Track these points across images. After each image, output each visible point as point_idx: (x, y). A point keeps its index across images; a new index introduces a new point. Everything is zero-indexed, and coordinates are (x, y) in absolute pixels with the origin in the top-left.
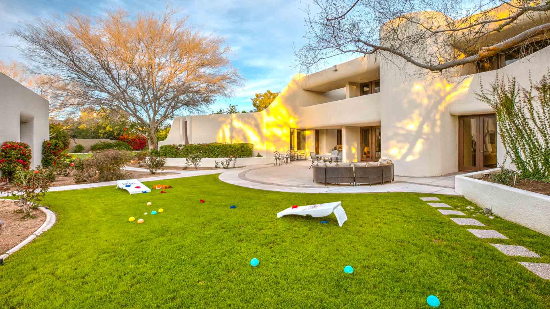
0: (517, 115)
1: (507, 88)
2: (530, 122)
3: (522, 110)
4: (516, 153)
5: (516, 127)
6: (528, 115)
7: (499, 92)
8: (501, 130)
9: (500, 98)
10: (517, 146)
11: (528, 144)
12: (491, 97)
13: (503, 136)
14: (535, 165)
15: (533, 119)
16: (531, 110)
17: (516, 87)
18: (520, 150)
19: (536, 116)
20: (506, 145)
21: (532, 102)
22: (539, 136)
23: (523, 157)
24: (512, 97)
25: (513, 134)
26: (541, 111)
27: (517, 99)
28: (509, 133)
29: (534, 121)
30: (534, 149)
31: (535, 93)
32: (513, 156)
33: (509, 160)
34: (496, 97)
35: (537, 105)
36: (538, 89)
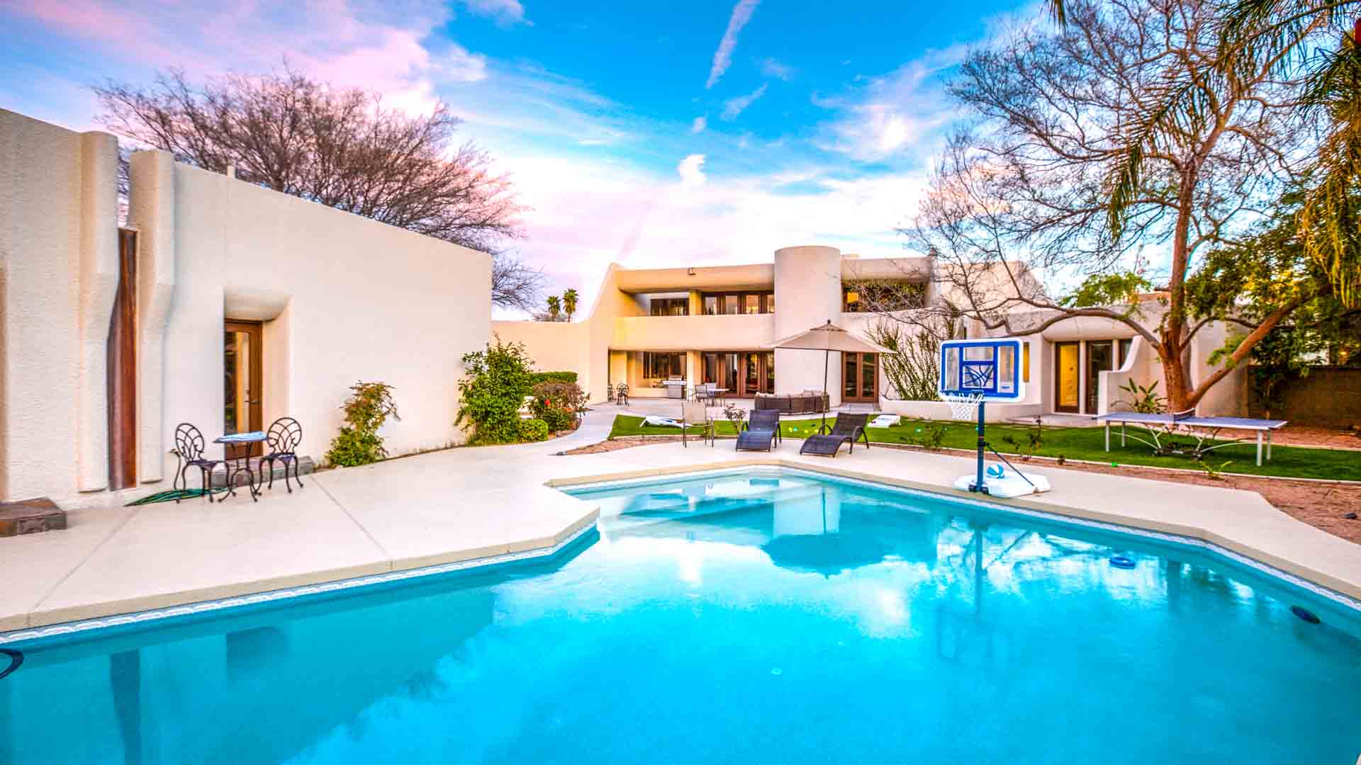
0: (900, 353)
1: (890, 331)
2: (911, 360)
3: (904, 350)
4: (899, 383)
5: (899, 362)
6: (909, 354)
7: (883, 331)
8: (884, 364)
9: (884, 337)
10: (900, 378)
11: (909, 376)
12: (875, 335)
13: (886, 370)
14: (915, 391)
15: (914, 358)
16: (912, 351)
17: (899, 333)
18: (902, 381)
19: (915, 355)
20: (889, 378)
21: (913, 345)
22: (918, 370)
23: (905, 387)
24: (896, 337)
25: (896, 368)
26: (920, 353)
27: (900, 341)
28: (891, 368)
30: (914, 380)
31: (915, 339)
32: (896, 385)
33: (891, 389)
34: (880, 336)
35: (917, 348)
36: (918, 337)
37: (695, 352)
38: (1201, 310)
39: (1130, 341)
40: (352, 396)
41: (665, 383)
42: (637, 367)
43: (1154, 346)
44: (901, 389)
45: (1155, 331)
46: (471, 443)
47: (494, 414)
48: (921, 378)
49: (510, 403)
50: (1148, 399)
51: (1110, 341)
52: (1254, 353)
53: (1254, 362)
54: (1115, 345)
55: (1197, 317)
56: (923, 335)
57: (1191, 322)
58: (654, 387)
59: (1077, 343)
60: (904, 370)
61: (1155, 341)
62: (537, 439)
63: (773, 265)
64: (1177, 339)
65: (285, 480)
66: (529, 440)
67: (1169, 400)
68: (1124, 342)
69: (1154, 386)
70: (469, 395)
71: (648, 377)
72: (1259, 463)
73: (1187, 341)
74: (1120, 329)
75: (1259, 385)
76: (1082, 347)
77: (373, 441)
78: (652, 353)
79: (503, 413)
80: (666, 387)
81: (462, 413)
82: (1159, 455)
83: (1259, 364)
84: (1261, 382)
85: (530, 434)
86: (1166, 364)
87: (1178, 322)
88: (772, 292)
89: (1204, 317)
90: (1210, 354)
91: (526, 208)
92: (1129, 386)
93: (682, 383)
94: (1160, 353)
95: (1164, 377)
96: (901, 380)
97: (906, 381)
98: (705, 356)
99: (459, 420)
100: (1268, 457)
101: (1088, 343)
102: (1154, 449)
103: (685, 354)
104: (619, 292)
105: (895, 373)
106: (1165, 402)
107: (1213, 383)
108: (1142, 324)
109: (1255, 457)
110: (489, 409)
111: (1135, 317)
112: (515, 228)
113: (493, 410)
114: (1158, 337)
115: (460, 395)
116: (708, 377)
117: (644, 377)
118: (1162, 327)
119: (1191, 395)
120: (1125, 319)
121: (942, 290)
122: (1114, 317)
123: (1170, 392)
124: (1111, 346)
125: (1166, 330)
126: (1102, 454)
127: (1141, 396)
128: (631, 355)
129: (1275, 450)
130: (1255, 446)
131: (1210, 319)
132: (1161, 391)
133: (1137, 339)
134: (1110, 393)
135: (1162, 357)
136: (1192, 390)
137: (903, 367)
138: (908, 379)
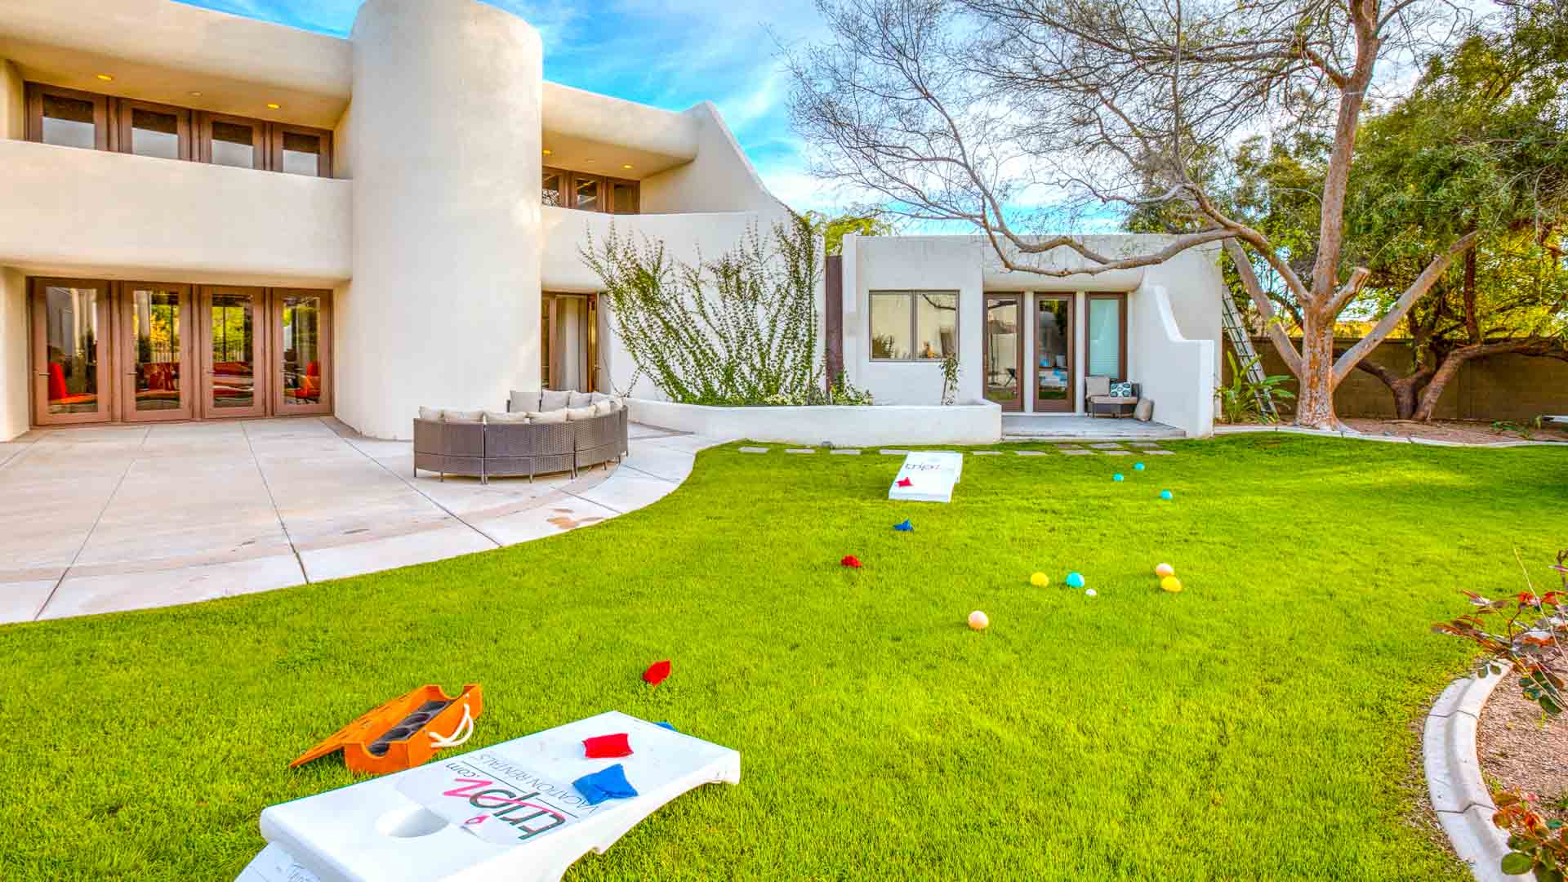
1: (640, 253)
2: (697, 318)
3: (679, 297)
4: (663, 366)
5: (664, 323)
6: (690, 305)
7: (620, 256)
8: (622, 325)
9: (623, 269)
10: (665, 354)
11: (694, 353)
12: (603, 263)
13: (629, 340)
14: (707, 388)
15: (704, 314)
16: (700, 303)
17: (666, 258)
19: (709, 311)
20: (638, 353)
21: (702, 286)
22: (715, 341)
23: (679, 373)
24: (655, 271)
25: (657, 335)
26: (720, 304)
27: (667, 278)
28: (645, 334)
29: (705, 317)
30: (704, 359)
32: (656, 372)
33: (644, 381)
34: (614, 267)
35: (712, 294)
36: (715, 270)
44: (671, 379)
48: (722, 353)
56: (726, 267)
60: (678, 338)
68: (1091, 297)
76: (1030, 301)
96: (670, 362)
97: (684, 363)
105: (653, 346)
124: (1073, 301)
137: (676, 332)
138: (691, 358)
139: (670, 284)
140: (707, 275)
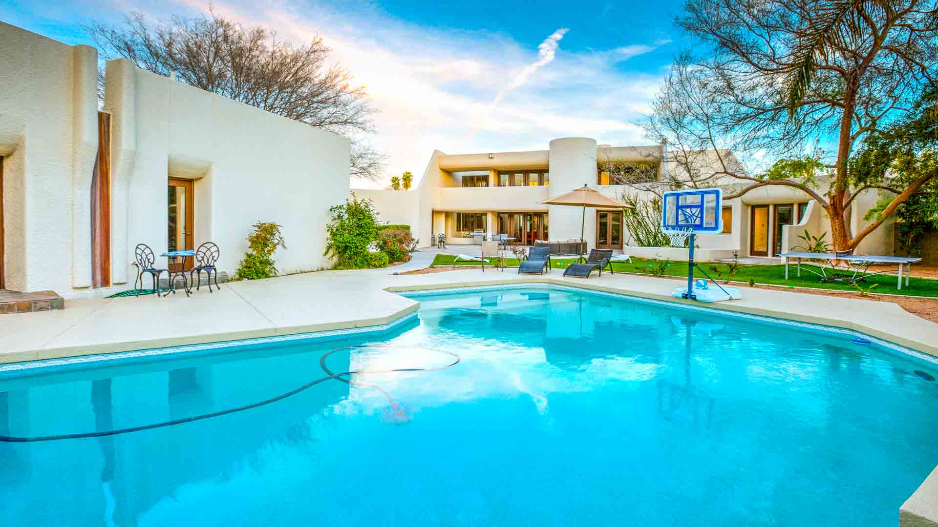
0: (638, 214)
1: (632, 197)
2: (646, 219)
3: (642, 212)
4: (637, 235)
5: (638, 220)
6: (645, 214)
7: (626, 199)
8: (627, 222)
9: (627, 203)
10: (638, 231)
11: (645, 230)
13: (628, 226)
14: (649, 241)
15: (649, 218)
16: (647, 213)
17: (638, 199)
18: (640, 234)
19: (650, 216)
20: (631, 231)
21: (648, 208)
22: (651, 226)
23: (641, 236)
24: (635, 203)
25: (636, 224)
26: (652, 213)
27: (638, 205)
28: (632, 223)
30: (648, 233)
32: (635, 237)
33: (632, 240)
34: (625, 202)
35: (650, 211)
36: (651, 202)
37: (493, 212)
38: (860, 180)
39: (806, 204)
40: (254, 231)
41: (472, 234)
42: (452, 223)
43: (823, 206)
44: (639, 239)
45: (825, 195)
46: (335, 268)
47: (351, 248)
48: (653, 231)
49: (362, 241)
50: (818, 245)
51: (792, 205)
52: (900, 214)
53: (900, 220)
54: (796, 208)
55: (856, 185)
56: (655, 201)
57: (852, 189)
58: (464, 237)
59: (767, 206)
60: (641, 226)
61: (825, 203)
62: (380, 266)
63: (548, 151)
64: (841, 202)
65: (208, 286)
66: (375, 267)
67: (835, 246)
68: (802, 205)
69: (823, 236)
70: (334, 235)
71: (460, 231)
72: (899, 288)
73: (849, 203)
74: (800, 194)
75: (903, 236)
76: (771, 209)
77: (268, 263)
78: (463, 214)
79: (357, 247)
80: (473, 237)
81: (329, 248)
82: (825, 282)
83: (904, 221)
84: (905, 234)
85: (376, 263)
86: (833, 219)
87: (842, 191)
88: (547, 171)
89: (862, 184)
90: (866, 213)
91: (376, 111)
92: (805, 236)
93: (483, 234)
94: (829, 212)
95: (831, 228)
97: (642, 233)
98: (499, 215)
99: (327, 252)
100: (907, 284)
101: (775, 206)
102: (821, 278)
103: (486, 214)
104: (440, 171)
105: (635, 228)
106: (831, 248)
107: (868, 233)
108: (815, 191)
109: (896, 284)
110: (347, 244)
111: (810, 186)
112: (368, 124)
113: (350, 245)
114: (827, 200)
115: (328, 235)
116: (501, 230)
117: (457, 230)
118: (829, 193)
119: (851, 242)
120: (803, 187)
121: (669, 168)
122: (795, 186)
123: (835, 240)
124: (793, 208)
125: (832, 195)
126: (783, 281)
127: (813, 243)
128: (448, 214)
129: (912, 280)
130: (897, 278)
131: (866, 187)
132: (829, 239)
133: (812, 203)
134: (790, 241)
135: (830, 215)
136: (851, 238)
137: (641, 223)
138: (644, 232)
139: (639, 207)
140: (649, 204)
